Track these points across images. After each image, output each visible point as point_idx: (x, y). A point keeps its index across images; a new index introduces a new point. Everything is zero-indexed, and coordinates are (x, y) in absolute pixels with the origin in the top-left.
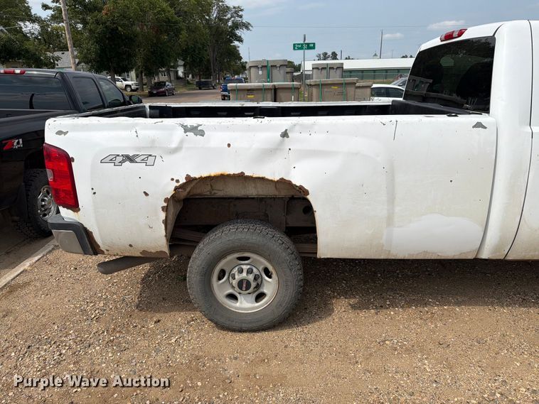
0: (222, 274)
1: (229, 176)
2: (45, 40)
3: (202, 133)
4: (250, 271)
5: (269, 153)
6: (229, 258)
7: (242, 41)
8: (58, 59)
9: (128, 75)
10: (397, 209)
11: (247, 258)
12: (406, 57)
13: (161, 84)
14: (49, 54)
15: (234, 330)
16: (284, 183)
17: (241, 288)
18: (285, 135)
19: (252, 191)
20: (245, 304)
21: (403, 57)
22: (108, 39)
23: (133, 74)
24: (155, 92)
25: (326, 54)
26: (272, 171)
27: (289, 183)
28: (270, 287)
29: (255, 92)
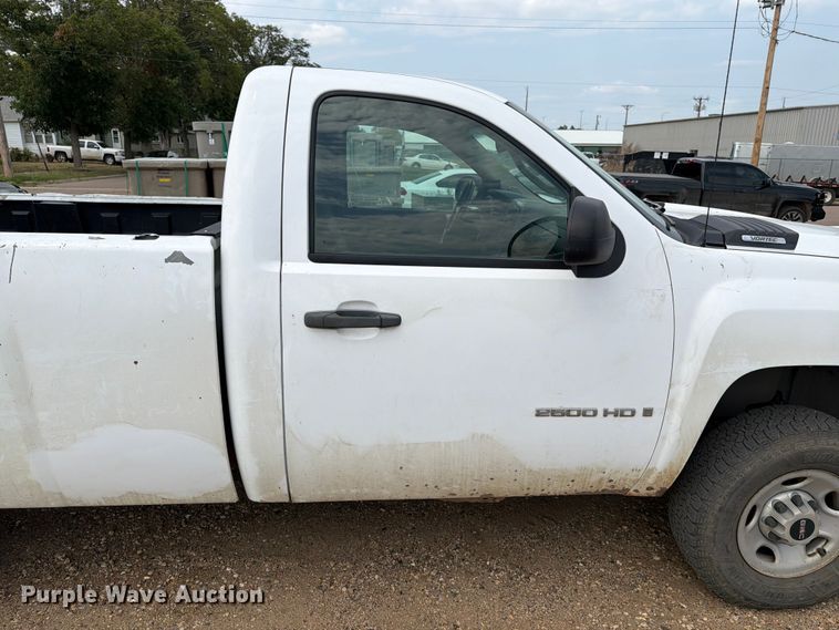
29: (172, 173)
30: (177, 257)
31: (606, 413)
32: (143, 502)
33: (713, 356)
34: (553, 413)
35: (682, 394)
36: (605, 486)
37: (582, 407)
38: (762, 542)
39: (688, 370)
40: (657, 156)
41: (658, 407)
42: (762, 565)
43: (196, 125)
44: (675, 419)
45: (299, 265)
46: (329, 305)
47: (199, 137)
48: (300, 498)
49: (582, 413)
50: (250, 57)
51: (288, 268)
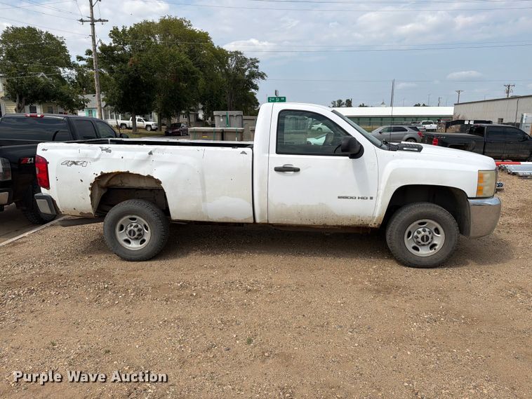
0: (122, 228)
1: (122, 173)
2: (80, 83)
3: (110, 151)
4: (137, 226)
5: (143, 162)
6: (125, 218)
7: (257, 89)
8: (88, 101)
9: (151, 116)
10: (207, 193)
11: (134, 219)
12: (419, 105)
13: (178, 125)
14: (80, 97)
15: (128, 260)
16: (149, 177)
17: (130, 235)
18: (151, 153)
19: (143, 184)
20: (135, 246)
21: (416, 106)
22: (131, 85)
23: (155, 115)
24: (170, 132)
25: (341, 101)
26: (143, 171)
27: (152, 178)
28: (147, 236)
29: (208, 134)
30: (243, 153)
31: (359, 198)
32: (229, 221)
33: (390, 181)
34: (343, 198)
35: (381, 192)
36: (361, 222)
37: (352, 196)
38: (414, 245)
39: (382, 186)
40: (466, 123)
41: (374, 197)
42: (415, 252)
43: (215, 113)
44: (380, 200)
45: (273, 155)
46: (281, 165)
47: (216, 118)
48: (271, 222)
49: (352, 198)
50: (225, 69)
51: (271, 155)
